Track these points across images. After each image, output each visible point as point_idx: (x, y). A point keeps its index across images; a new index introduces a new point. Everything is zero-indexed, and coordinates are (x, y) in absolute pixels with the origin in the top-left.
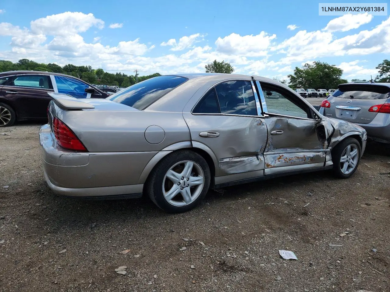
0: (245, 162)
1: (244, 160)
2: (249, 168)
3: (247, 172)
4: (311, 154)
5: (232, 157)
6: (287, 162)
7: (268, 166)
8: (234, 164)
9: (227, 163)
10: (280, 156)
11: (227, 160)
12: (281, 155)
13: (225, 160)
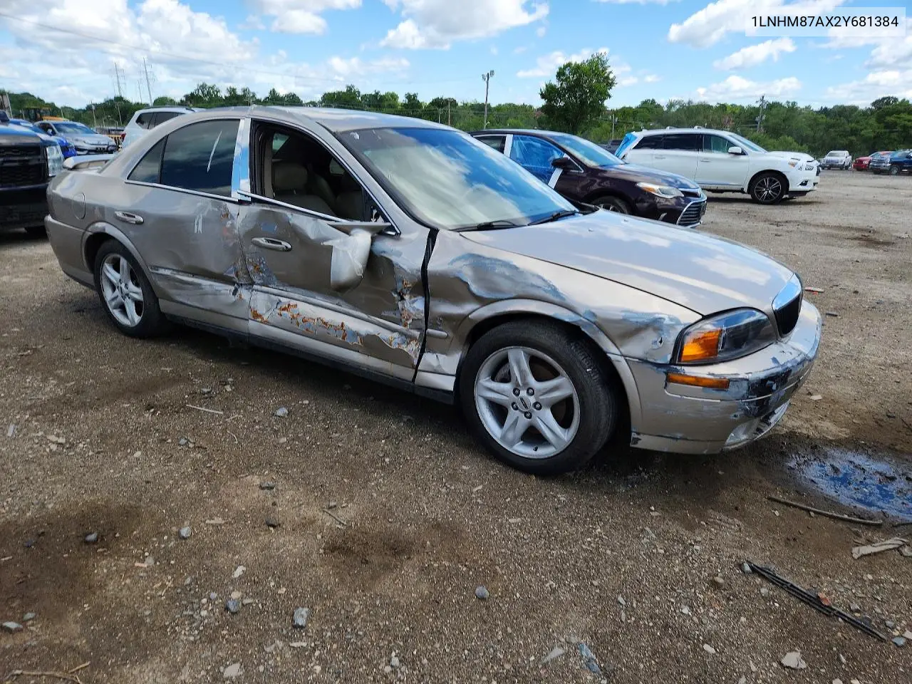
0: (202, 289)
1: (200, 285)
2: (210, 303)
3: (207, 310)
4: (365, 328)
5: (178, 271)
6: (298, 324)
7: (256, 316)
8: (181, 285)
9: (166, 277)
10: (289, 305)
11: (167, 272)
12: (293, 302)
13: (162, 271)
